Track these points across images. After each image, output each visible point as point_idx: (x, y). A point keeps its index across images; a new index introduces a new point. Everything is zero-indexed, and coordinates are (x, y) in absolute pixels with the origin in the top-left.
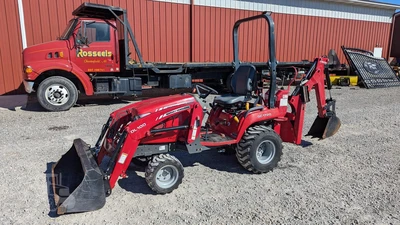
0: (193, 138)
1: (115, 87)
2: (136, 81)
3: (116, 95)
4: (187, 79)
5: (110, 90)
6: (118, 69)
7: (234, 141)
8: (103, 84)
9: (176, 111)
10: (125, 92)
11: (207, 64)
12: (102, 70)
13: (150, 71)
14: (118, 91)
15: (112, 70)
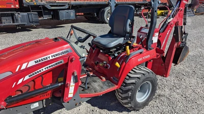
0: (70, 95)
1: (17, 20)
2: (33, 15)
3: (18, 25)
4: (72, 13)
5: (13, 22)
6: (17, 6)
7: (115, 87)
8: (7, 18)
9: (44, 69)
10: (26, 23)
11: (86, 2)
12: (4, 7)
13: (44, 8)
14: (20, 23)
15: (13, 7)
